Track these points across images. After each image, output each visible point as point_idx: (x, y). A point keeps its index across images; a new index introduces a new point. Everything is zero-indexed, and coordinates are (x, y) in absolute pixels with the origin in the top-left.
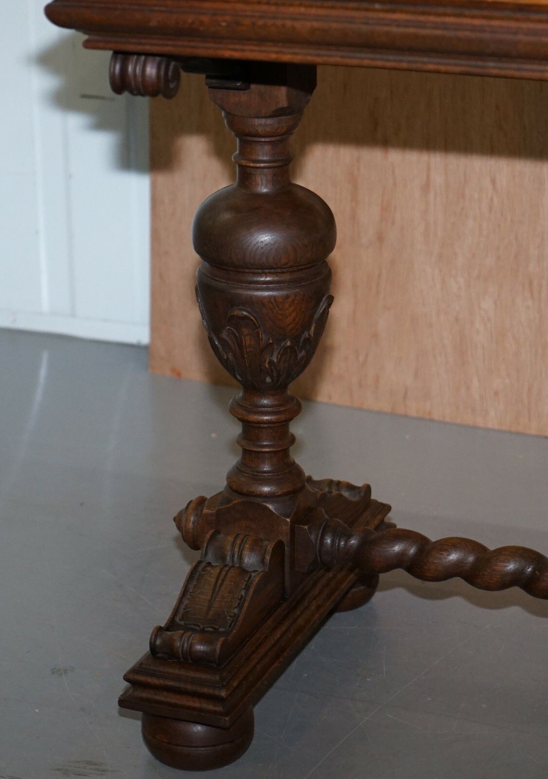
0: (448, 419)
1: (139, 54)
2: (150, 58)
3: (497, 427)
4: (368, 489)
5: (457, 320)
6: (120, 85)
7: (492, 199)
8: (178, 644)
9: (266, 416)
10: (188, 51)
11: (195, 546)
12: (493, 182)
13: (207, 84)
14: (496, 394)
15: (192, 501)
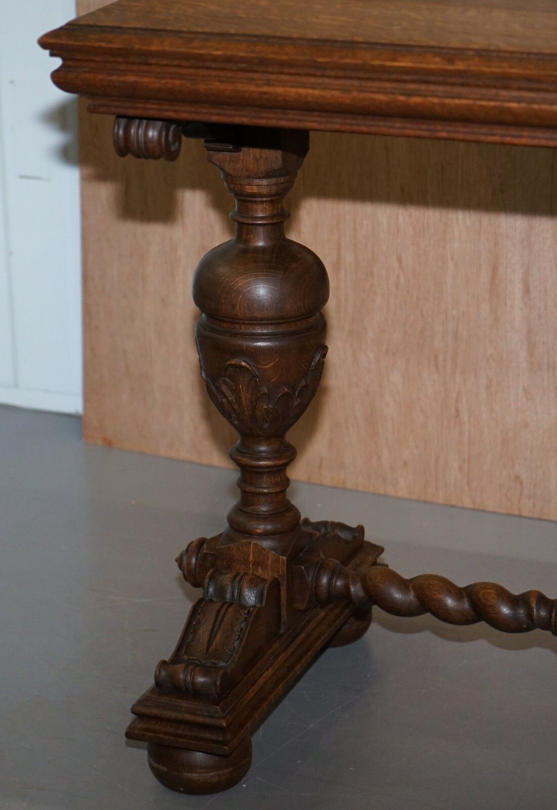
0: (360, 488)
1: (141, 118)
2: (152, 122)
3: (406, 496)
4: (361, 530)
5: (368, 393)
6: (125, 148)
7: (398, 277)
8: (182, 676)
9: (264, 461)
10: (185, 116)
11: (196, 585)
12: (400, 260)
13: (205, 147)
14: (405, 464)
15: (193, 542)
